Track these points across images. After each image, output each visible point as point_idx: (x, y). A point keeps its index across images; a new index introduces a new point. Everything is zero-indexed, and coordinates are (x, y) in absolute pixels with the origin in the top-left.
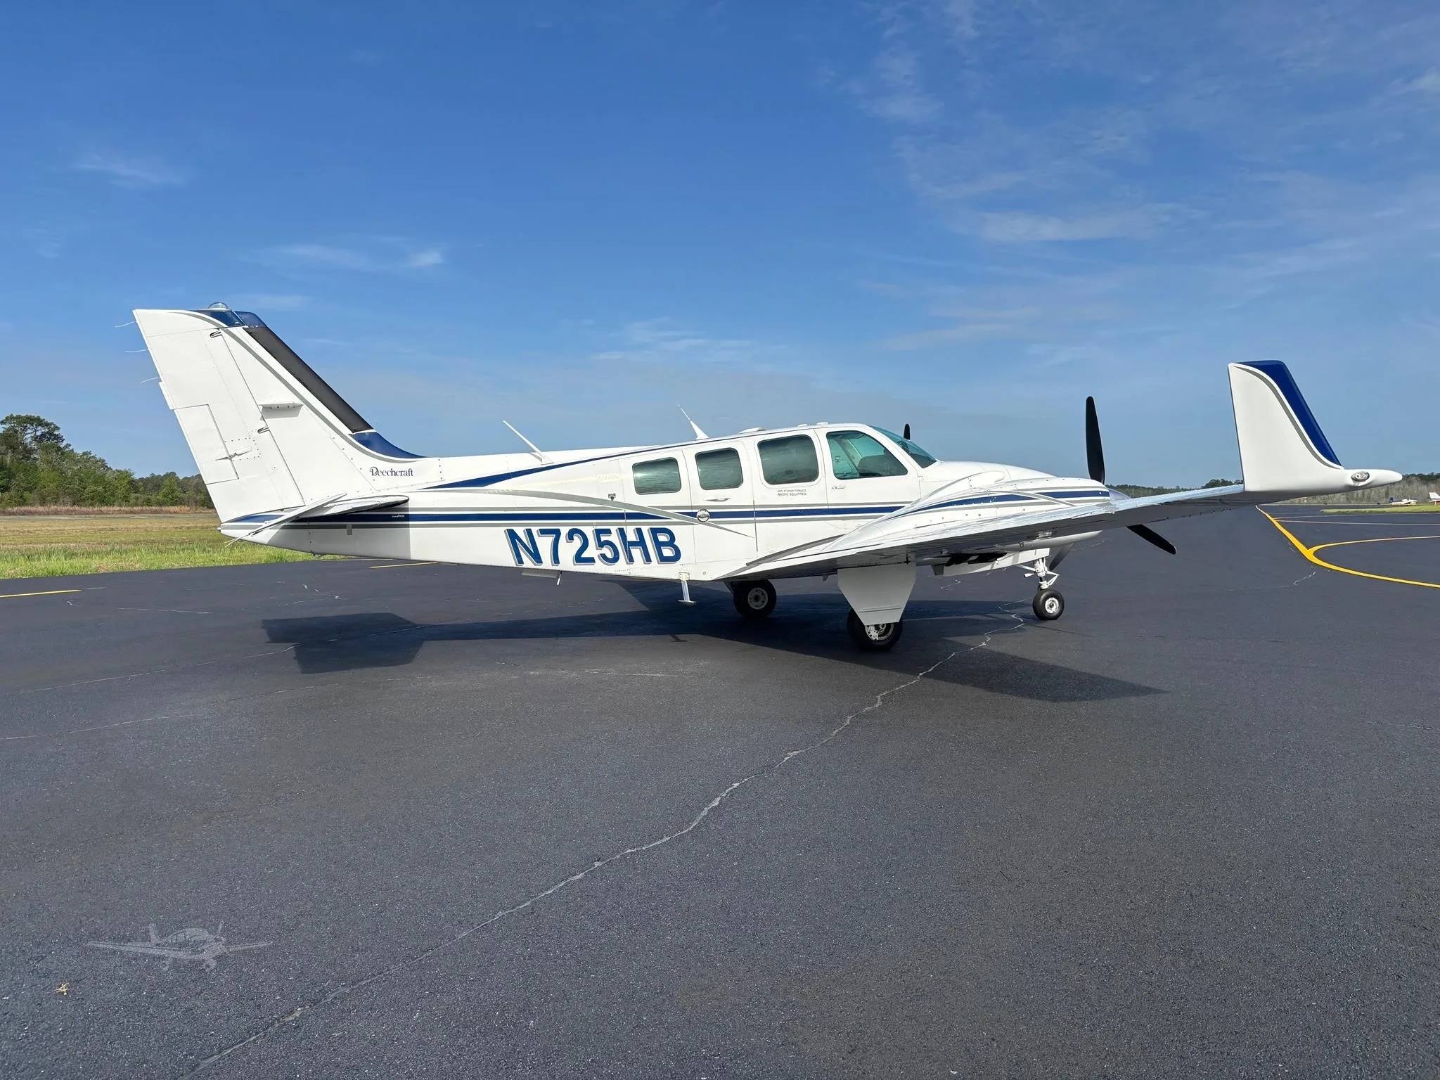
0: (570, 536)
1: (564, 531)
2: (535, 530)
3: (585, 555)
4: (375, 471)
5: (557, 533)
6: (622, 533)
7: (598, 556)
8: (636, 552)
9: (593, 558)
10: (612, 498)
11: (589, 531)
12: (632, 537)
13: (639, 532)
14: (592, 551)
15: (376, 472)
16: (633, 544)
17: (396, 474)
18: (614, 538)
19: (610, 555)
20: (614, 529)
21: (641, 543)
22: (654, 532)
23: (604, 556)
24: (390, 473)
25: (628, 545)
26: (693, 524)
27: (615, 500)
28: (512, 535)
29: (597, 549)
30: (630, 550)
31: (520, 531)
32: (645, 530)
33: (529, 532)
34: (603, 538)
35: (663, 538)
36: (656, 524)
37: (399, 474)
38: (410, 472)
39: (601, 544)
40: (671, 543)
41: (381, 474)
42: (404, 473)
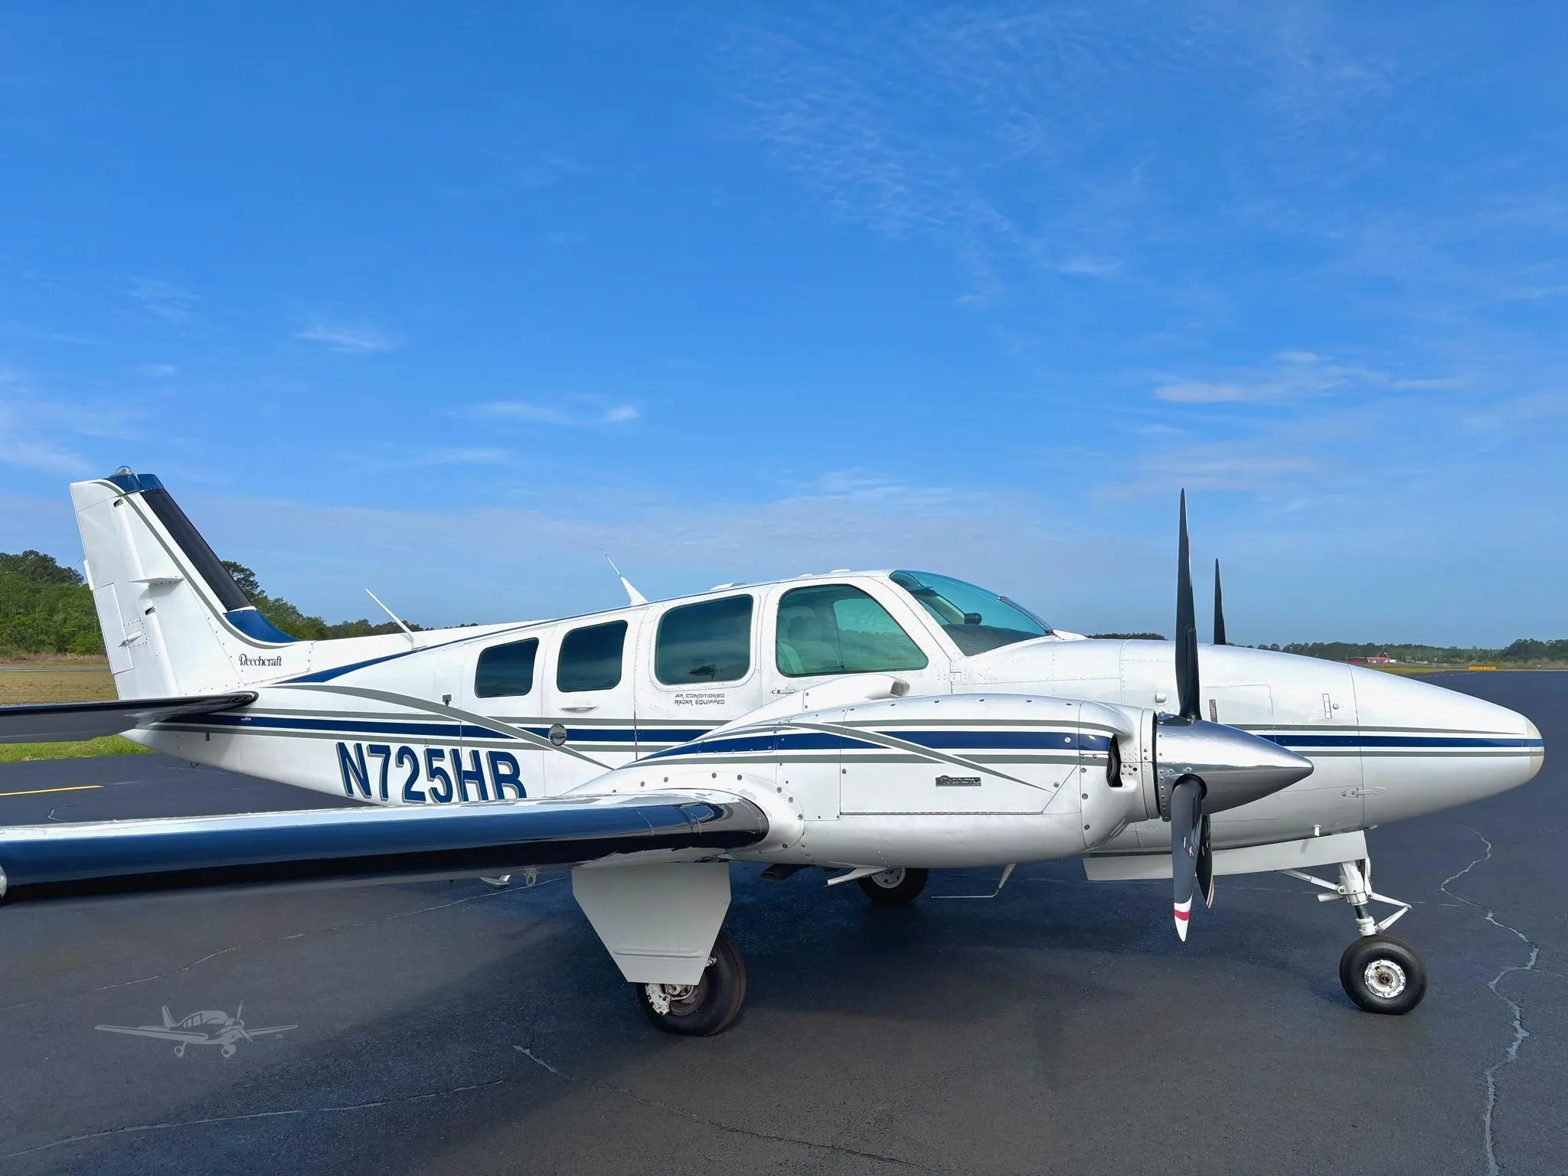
0: (400, 762)
1: (395, 748)
2: (365, 745)
3: (413, 789)
4: (244, 659)
5: (386, 751)
6: (456, 757)
7: (429, 790)
8: (472, 788)
9: (424, 793)
10: (447, 702)
11: (419, 750)
12: (467, 765)
13: (475, 756)
14: (422, 784)
15: (244, 661)
16: (469, 775)
17: (263, 663)
18: (446, 764)
19: (442, 792)
20: (447, 749)
21: (477, 775)
22: (494, 758)
23: (434, 791)
24: (257, 663)
25: (463, 776)
26: (544, 749)
27: (451, 705)
28: (342, 748)
29: (429, 780)
30: (465, 786)
31: (350, 745)
32: (483, 753)
33: (359, 747)
34: (436, 764)
35: (504, 769)
36: (497, 745)
37: (267, 663)
38: (277, 662)
39: (434, 773)
40: (513, 779)
41: (249, 663)
42: (271, 662)
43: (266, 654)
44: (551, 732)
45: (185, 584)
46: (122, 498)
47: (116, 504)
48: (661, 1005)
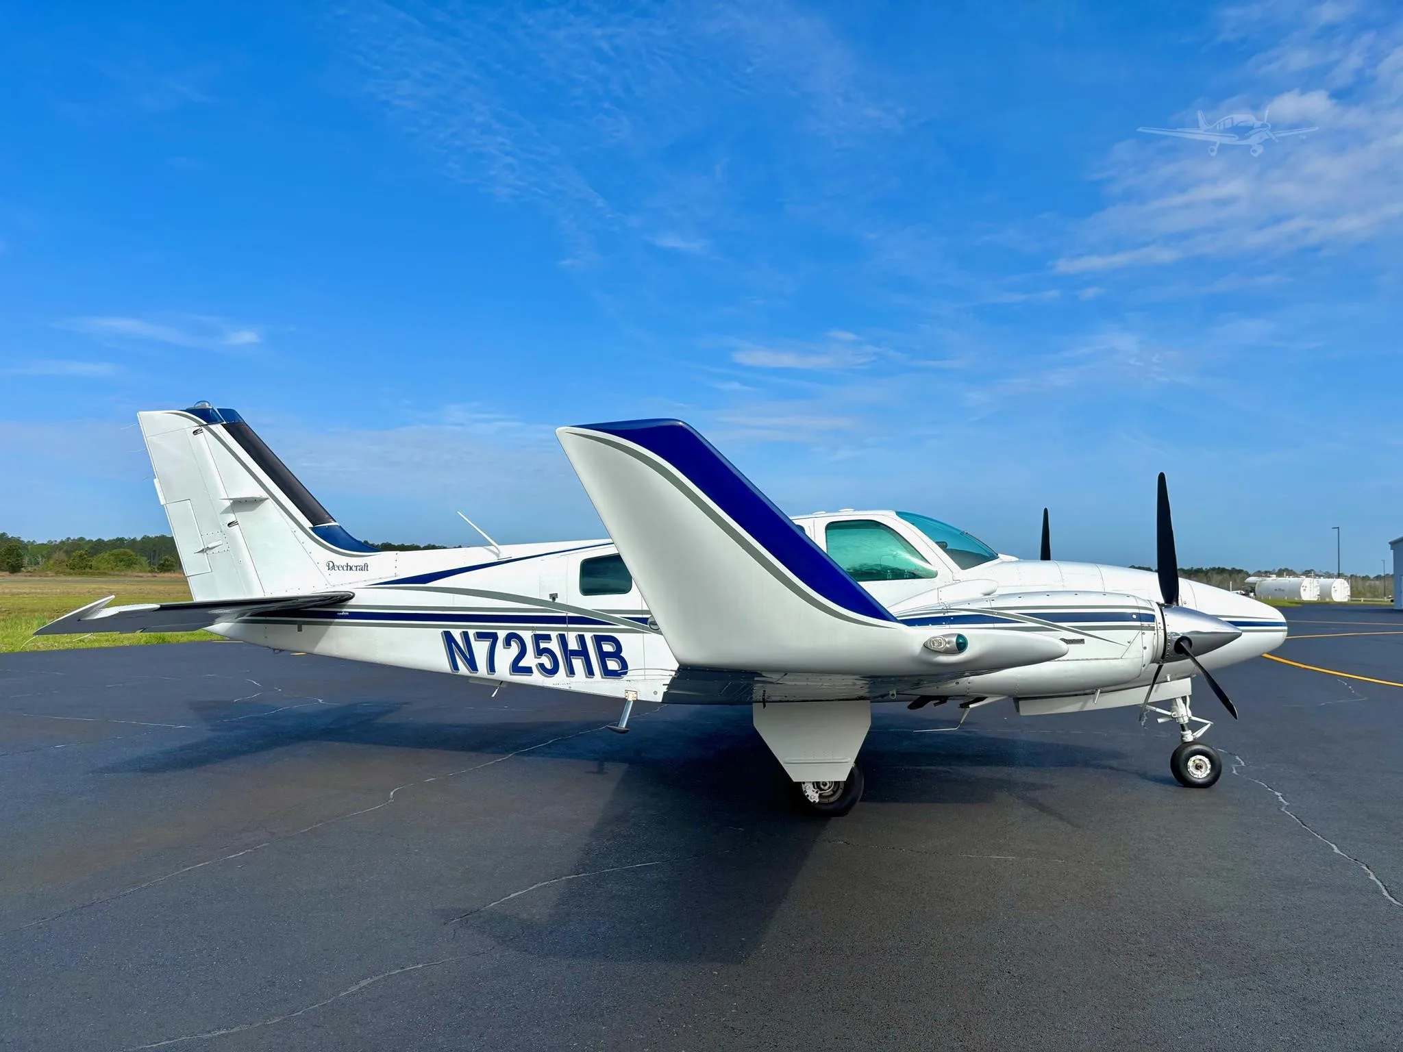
0: (507, 643)
1: (502, 634)
2: (471, 633)
3: (521, 664)
4: (331, 565)
5: (494, 637)
6: (563, 640)
7: (536, 665)
8: (578, 663)
9: (531, 667)
10: (554, 599)
11: (527, 636)
12: (573, 645)
13: (581, 639)
14: (530, 660)
15: (332, 566)
16: (575, 653)
17: (351, 569)
18: (554, 646)
19: (548, 665)
20: (554, 635)
21: (583, 653)
22: (599, 640)
23: (542, 666)
24: (345, 568)
25: (569, 654)
26: (643, 633)
27: (557, 601)
28: (449, 638)
29: (535, 657)
30: (571, 661)
31: (456, 634)
32: (588, 637)
33: (465, 635)
34: (542, 645)
35: (608, 648)
36: (602, 630)
37: (354, 568)
38: (365, 568)
39: (540, 652)
40: (617, 654)
41: (336, 568)
42: (358, 568)
43: (353, 561)
44: (649, 621)
45: (270, 502)
46: (203, 428)
47: (195, 432)
48: (813, 796)
